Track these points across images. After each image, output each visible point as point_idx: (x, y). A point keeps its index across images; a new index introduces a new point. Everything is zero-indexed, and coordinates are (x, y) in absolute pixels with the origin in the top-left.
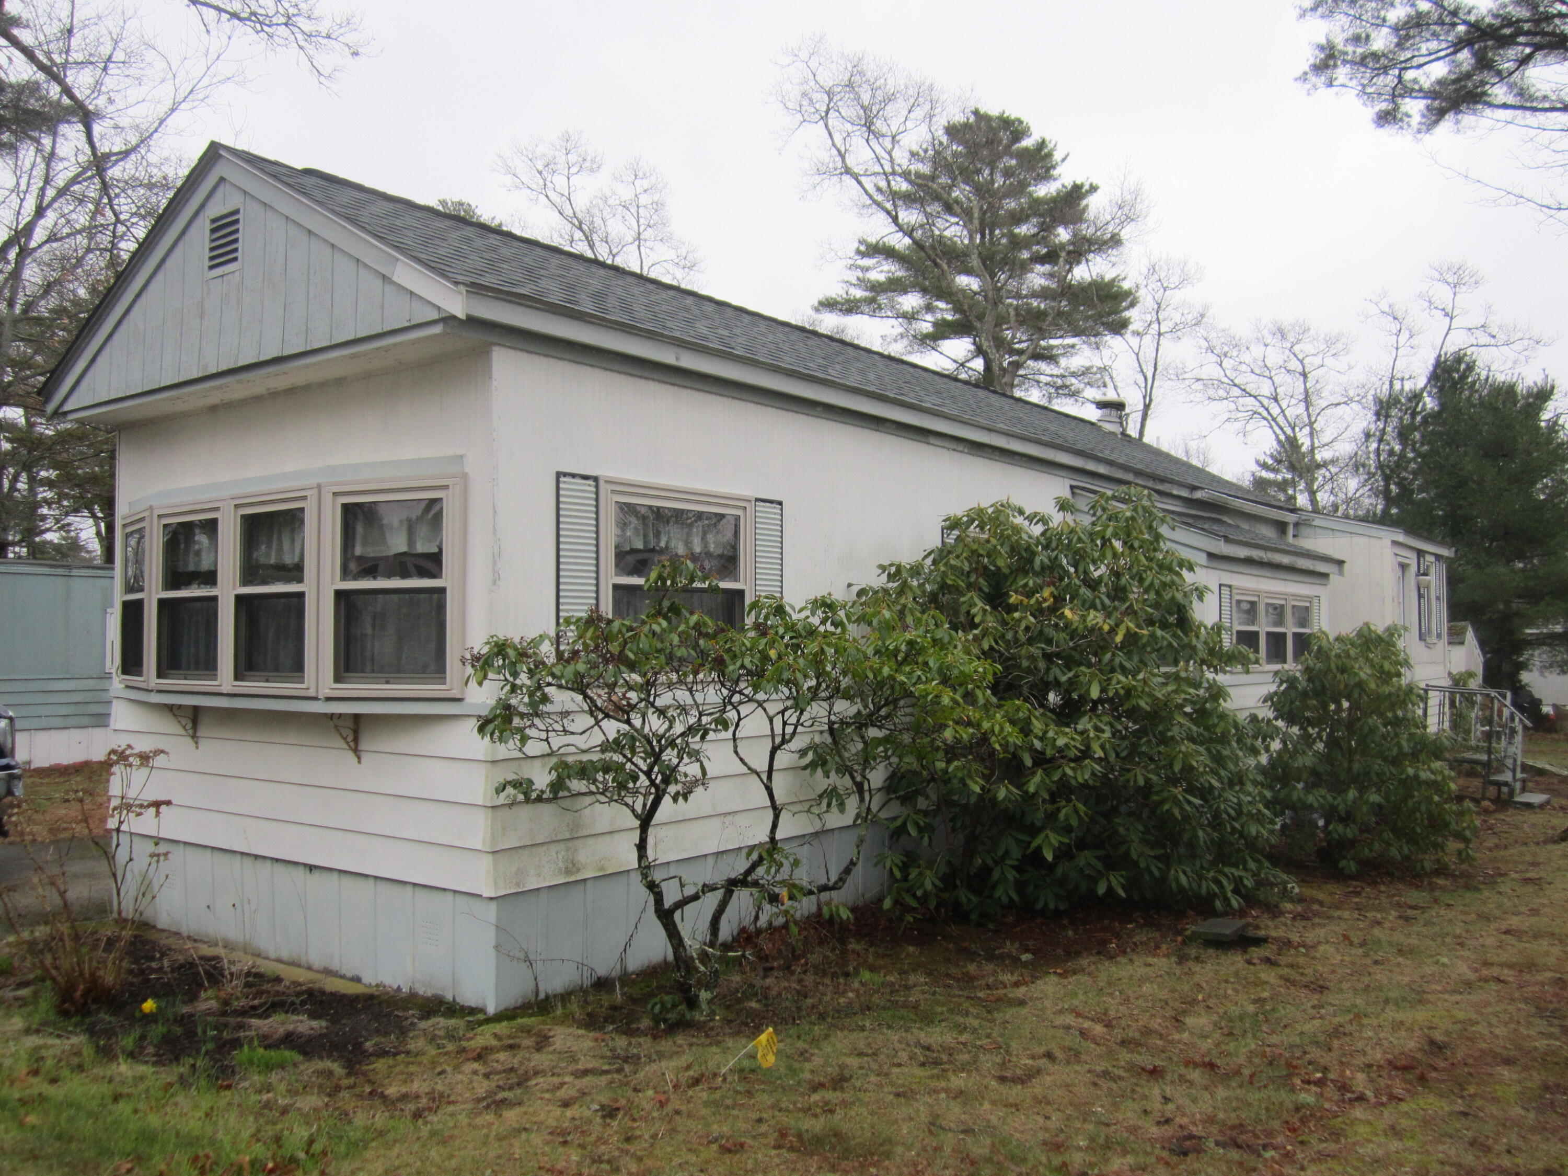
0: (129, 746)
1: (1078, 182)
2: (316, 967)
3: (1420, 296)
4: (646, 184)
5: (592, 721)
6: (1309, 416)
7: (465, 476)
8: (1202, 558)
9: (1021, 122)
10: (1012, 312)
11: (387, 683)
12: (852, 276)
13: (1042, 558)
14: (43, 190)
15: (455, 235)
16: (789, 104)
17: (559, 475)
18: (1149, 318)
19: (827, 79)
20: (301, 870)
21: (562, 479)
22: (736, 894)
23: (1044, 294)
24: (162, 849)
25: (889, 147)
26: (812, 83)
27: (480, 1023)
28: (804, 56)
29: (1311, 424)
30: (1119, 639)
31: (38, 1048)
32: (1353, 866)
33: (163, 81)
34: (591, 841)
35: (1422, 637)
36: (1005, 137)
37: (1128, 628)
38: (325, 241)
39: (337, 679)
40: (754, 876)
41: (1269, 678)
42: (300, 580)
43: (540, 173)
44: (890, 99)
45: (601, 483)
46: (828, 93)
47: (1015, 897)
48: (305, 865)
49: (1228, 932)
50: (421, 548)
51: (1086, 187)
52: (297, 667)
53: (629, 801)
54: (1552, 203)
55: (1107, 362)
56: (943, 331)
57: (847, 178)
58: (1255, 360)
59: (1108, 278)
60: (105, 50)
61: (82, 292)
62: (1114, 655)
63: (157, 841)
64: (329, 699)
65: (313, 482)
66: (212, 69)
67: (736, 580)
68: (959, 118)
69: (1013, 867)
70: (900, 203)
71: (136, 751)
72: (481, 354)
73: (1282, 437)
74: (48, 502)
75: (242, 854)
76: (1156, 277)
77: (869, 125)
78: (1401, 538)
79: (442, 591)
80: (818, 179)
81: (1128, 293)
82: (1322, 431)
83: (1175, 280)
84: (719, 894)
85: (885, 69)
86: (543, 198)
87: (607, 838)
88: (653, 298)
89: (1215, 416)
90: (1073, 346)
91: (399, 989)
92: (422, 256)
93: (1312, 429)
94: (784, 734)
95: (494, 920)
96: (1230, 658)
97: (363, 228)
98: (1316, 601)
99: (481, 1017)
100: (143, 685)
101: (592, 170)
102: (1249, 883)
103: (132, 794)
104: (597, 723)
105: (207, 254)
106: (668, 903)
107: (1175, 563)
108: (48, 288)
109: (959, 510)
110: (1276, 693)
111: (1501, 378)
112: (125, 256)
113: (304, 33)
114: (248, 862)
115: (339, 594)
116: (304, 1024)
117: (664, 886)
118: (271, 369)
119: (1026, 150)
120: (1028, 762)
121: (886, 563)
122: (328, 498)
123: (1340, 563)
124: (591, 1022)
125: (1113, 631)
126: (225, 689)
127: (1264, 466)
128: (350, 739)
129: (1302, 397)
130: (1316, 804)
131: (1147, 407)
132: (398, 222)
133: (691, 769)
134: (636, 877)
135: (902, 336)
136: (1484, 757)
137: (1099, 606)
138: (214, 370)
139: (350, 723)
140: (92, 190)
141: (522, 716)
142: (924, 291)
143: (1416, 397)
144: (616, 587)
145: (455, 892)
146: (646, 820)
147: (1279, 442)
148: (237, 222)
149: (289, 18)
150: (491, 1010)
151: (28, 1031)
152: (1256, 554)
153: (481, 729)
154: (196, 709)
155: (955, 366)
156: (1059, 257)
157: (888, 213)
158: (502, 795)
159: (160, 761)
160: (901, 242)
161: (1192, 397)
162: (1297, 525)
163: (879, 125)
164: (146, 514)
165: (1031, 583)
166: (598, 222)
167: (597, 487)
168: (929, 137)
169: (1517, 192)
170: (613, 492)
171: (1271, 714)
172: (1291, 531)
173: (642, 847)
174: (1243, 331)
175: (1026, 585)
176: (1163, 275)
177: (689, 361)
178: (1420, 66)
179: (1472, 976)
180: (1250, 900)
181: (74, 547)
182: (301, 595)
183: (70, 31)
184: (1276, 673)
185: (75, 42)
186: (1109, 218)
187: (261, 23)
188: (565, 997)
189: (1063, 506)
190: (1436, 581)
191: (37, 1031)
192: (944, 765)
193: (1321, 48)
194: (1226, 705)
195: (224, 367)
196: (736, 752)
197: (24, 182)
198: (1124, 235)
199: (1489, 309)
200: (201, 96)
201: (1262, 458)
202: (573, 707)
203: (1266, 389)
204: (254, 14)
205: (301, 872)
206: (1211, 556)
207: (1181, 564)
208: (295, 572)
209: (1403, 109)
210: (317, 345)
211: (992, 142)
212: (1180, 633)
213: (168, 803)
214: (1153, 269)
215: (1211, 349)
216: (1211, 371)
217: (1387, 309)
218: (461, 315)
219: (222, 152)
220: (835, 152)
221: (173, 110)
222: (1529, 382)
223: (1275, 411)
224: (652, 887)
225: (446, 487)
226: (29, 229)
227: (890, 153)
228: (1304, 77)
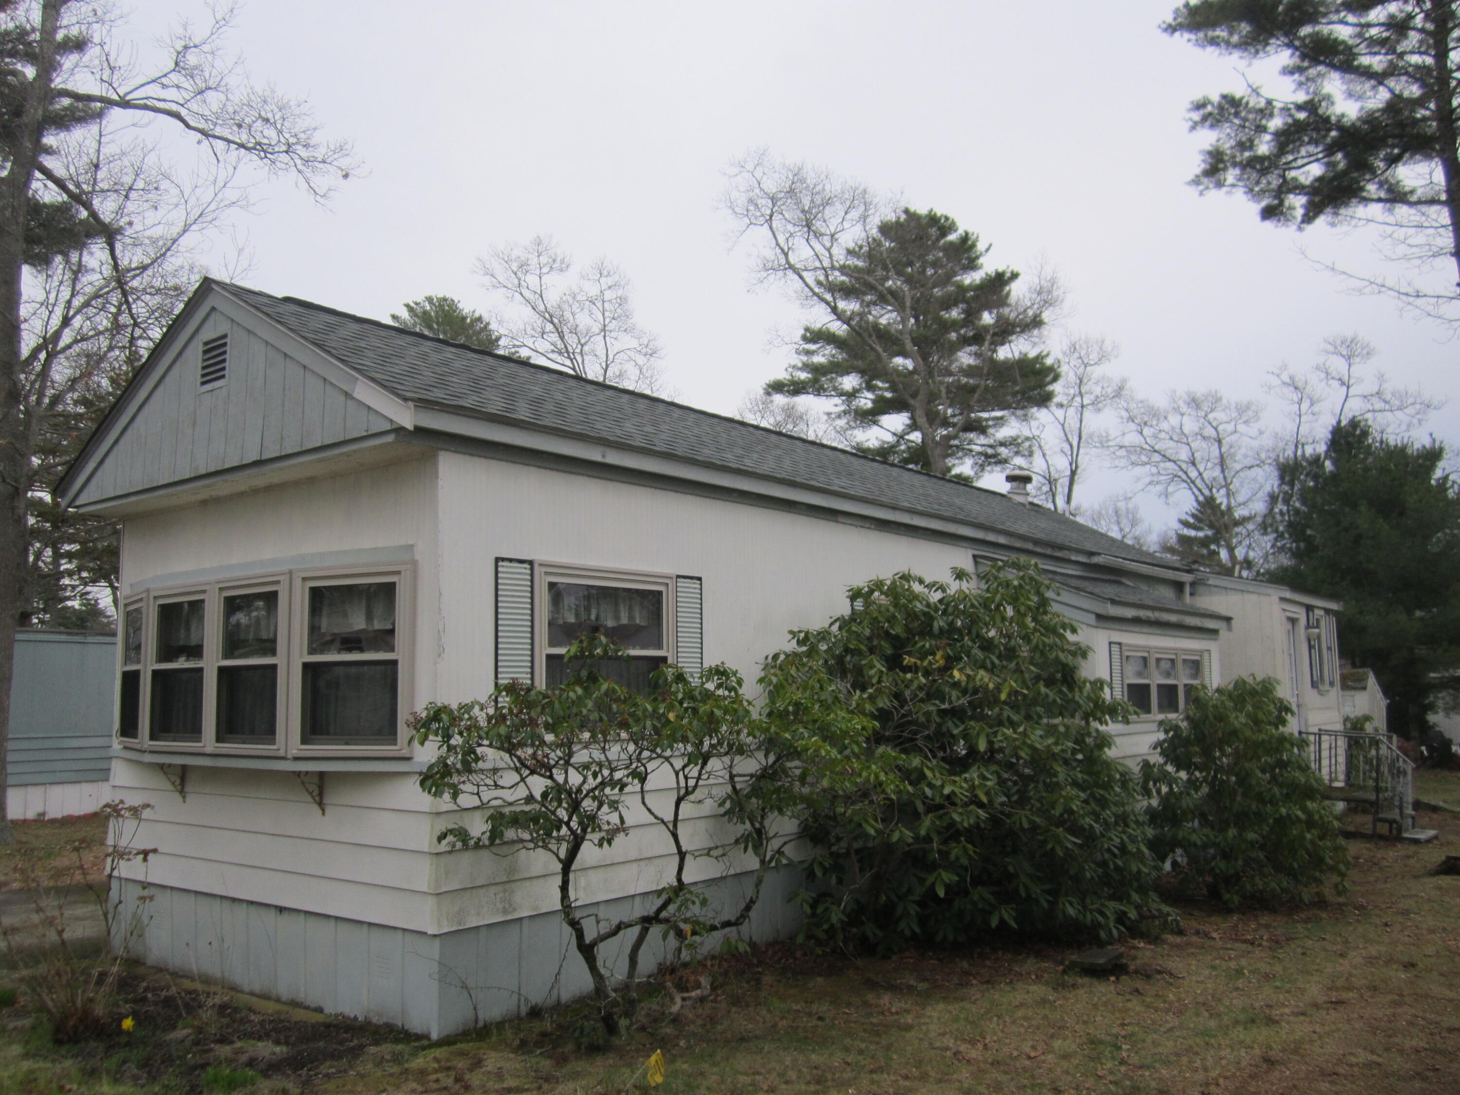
0: (122, 802)
1: (1000, 270)
2: (283, 999)
3: (1318, 368)
4: (610, 281)
5: (517, 778)
6: (1225, 478)
7: (415, 563)
8: (1091, 619)
9: (947, 218)
10: (943, 390)
11: (347, 744)
12: (798, 360)
13: (939, 623)
14: (69, 302)
15: (413, 351)
16: (737, 210)
17: (498, 560)
18: (1072, 391)
19: (771, 186)
20: (273, 913)
21: (500, 564)
22: (651, 930)
23: (970, 371)
24: (146, 893)
25: (828, 245)
26: (757, 191)
27: (424, 1048)
28: (750, 166)
29: (1227, 486)
30: (1003, 697)
31: (31, 1071)
32: (1236, 899)
33: (177, 205)
34: (527, 884)
35: (1314, 685)
36: (933, 231)
37: (1011, 686)
38: (298, 362)
39: (304, 741)
40: (664, 914)
41: (1154, 727)
42: (273, 652)
43: (515, 274)
44: (827, 202)
45: (536, 566)
46: (772, 199)
47: (917, 930)
48: (276, 907)
49: (1101, 961)
50: (377, 625)
51: (1008, 275)
52: (269, 732)
53: (554, 847)
54: (1410, 291)
55: (1036, 432)
56: (883, 407)
57: (790, 273)
58: (1173, 428)
59: (1032, 354)
60: (127, 180)
61: (105, 383)
62: (1001, 709)
63: (145, 885)
64: (296, 759)
65: (285, 568)
66: (220, 196)
67: (659, 646)
68: (892, 217)
69: (915, 902)
70: (837, 295)
71: (126, 806)
72: (428, 459)
73: (1201, 498)
74: (70, 574)
75: (222, 897)
76: (1076, 355)
77: (809, 225)
78: (1288, 595)
79: (395, 663)
80: (764, 274)
81: (1051, 369)
82: (1238, 491)
83: (1094, 357)
84: (636, 930)
85: (823, 177)
86: (517, 295)
87: (541, 880)
88: (590, 399)
89: (1139, 479)
90: (1002, 418)
91: (356, 1018)
92: (378, 376)
93: (1228, 490)
94: (687, 787)
95: (437, 957)
96: (1112, 710)
97: (329, 353)
98: (1206, 656)
99: (425, 1042)
100: (138, 747)
101: (561, 270)
102: (1133, 914)
103: (123, 843)
104: (523, 780)
105: (200, 372)
106: (588, 939)
107: (1058, 627)
108: (73, 382)
109: (861, 581)
110: (1165, 741)
111: (1392, 440)
112: (145, 354)
113: (301, 158)
114: (226, 904)
115: (306, 666)
116: (266, 1049)
117: (583, 922)
118: (253, 471)
119: (951, 243)
120: (920, 808)
121: (796, 629)
122: (298, 583)
123: (1228, 619)
124: (523, 1047)
125: (998, 689)
126: (209, 749)
127: (1185, 524)
128: (316, 793)
129: (1217, 461)
130: (1199, 843)
131: (1073, 473)
132: (362, 344)
133: (612, 818)
134: (560, 917)
135: (845, 412)
136: (1372, 797)
137: (989, 665)
138: (203, 471)
139: (316, 780)
140: (115, 298)
141: (459, 772)
142: (862, 372)
143: (1316, 461)
144: (549, 657)
145: (404, 930)
146: (567, 865)
147: (1197, 500)
148: (225, 344)
149: (289, 146)
150: (434, 1036)
151: (26, 1056)
152: (1142, 614)
153: (422, 783)
154: (184, 768)
155: (895, 439)
156: (984, 340)
157: (828, 303)
158: (444, 842)
159: (146, 814)
160: (838, 328)
161: (1117, 463)
162: (1193, 584)
163: (818, 225)
164: (144, 595)
165: (927, 645)
166: (568, 315)
167: (532, 569)
168: (863, 235)
169: (1379, 281)
170: (546, 573)
171: (1161, 760)
172: (1187, 589)
173: (564, 888)
174: (1160, 402)
175: (924, 646)
176: (1083, 353)
177: (614, 458)
178: (1299, 167)
179: (1321, 999)
180: (1134, 931)
181: (93, 611)
182: (274, 667)
183: (97, 166)
184: (1161, 723)
185: (101, 175)
186: (1029, 304)
187: (264, 151)
188: (500, 1025)
189: (960, 575)
190: (1328, 632)
191: (34, 1056)
192: (842, 810)
193: (1210, 153)
194: (1110, 753)
195: (213, 469)
196: (644, 803)
197: (52, 296)
198: (1046, 316)
199: (1381, 378)
200: (209, 219)
201: (1184, 517)
202: (502, 765)
203: (1184, 454)
204: (260, 144)
205: (272, 914)
206: (1100, 617)
207: (1064, 626)
208: (269, 646)
209: (1286, 203)
210: (290, 451)
211: (921, 238)
212: (1065, 689)
213: (155, 851)
214: (1073, 348)
215: (1131, 419)
216: (1132, 438)
217: (1288, 380)
218: (410, 426)
219: (214, 286)
220: (778, 251)
221: (185, 231)
222: (1417, 446)
223: (1193, 474)
224: (575, 924)
225: (398, 573)
226: (57, 335)
227: (829, 250)
228: (1196, 182)
